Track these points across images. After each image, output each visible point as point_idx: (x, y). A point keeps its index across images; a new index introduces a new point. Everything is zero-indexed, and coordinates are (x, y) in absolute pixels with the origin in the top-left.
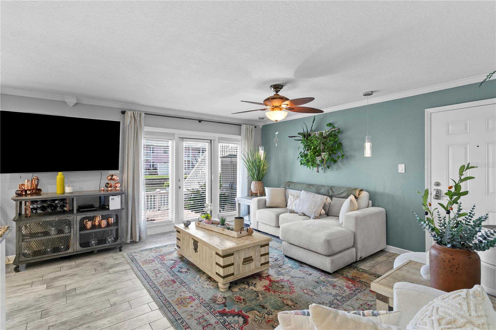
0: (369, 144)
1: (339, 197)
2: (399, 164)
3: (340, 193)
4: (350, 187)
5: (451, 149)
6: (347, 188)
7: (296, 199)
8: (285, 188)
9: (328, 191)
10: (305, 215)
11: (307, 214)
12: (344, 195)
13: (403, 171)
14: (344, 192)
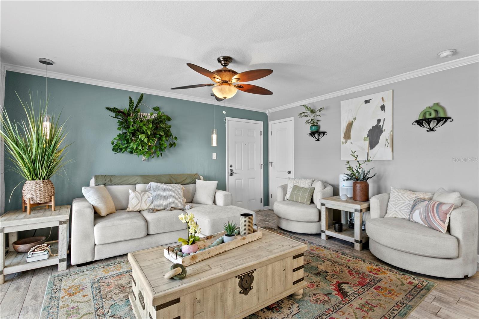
0: (215, 135)
1: (184, 183)
2: (213, 153)
3: (184, 180)
4: (189, 173)
5: (236, 144)
6: (188, 174)
7: (143, 195)
8: (105, 185)
9: (170, 180)
10: (175, 209)
11: (176, 207)
12: (188, 181)
13: (215, 159)
14: (187, 178)
